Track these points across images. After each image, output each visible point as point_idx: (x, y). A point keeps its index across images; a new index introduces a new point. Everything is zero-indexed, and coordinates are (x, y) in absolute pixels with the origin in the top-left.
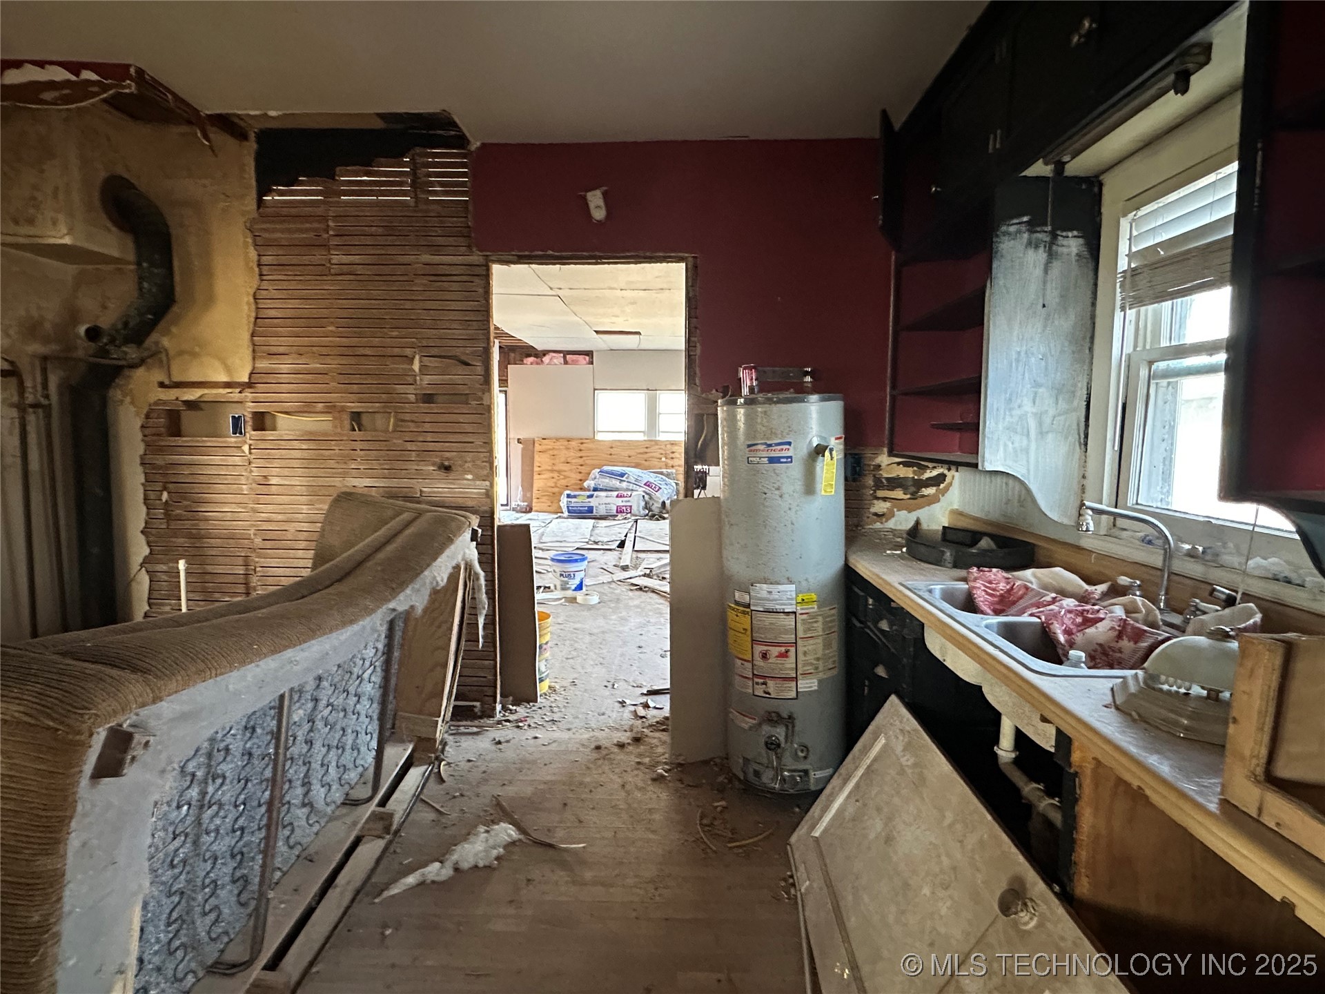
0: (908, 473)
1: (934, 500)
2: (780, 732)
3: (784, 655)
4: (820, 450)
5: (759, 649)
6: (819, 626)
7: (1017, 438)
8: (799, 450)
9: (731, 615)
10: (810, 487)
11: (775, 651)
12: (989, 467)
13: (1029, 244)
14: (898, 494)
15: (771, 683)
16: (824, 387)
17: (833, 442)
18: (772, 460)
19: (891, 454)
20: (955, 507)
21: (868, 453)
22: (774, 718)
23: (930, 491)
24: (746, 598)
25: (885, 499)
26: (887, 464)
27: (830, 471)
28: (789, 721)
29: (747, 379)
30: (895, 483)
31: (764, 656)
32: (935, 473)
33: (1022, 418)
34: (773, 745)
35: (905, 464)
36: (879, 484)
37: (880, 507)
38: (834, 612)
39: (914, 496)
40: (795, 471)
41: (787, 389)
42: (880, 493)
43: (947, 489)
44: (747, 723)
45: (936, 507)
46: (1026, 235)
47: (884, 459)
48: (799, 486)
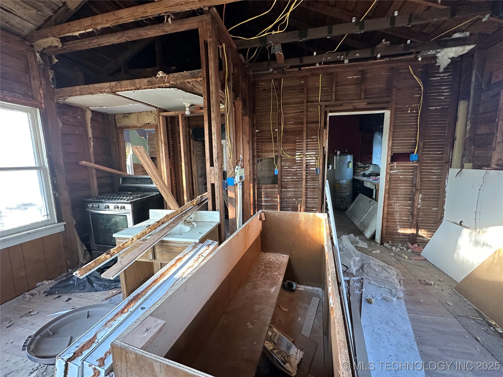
0: (363, 165)
1: (368, 170)
2: (343, 200)
3: (344, 190)
4: (350, 162)
5: (340, 189)
6: (349, 186)
7: (377, 160)
8: (347, 162)
9: (336, 185)
10: (348, 167)
11: (343, 189)
12: (373, 163)
13: (379, 135)
14: (362, 169)
15: (342, 194)
16: (350, 154)
17: (351, 161)
18: (343, 163)
19: (360, 163)
20: (371, 171)
21: (356, 162)
22: (342, 198)
23: (367, 168)
24: (339, 182)
25: (359, 170)
26: (360, 164)
27: (351, 165)
28: (345, 199)
29: (338, 153)
30: (361, 167)
31: (341, 190)
32: (368, 165)
33: (378, 157)
34: (342, 201)
35: (363, 164)
36: (358, 167)
37: (358, 171)
38: (351, 184)
39: (364, 169)
40: (346, 165)
41: (344, 154)
42: (358, 169)
43: (370, 168)
44: (338, 200)
45: (368, 171)
46: (378, 134)
47: (359, 163)
48: (347, 167)
